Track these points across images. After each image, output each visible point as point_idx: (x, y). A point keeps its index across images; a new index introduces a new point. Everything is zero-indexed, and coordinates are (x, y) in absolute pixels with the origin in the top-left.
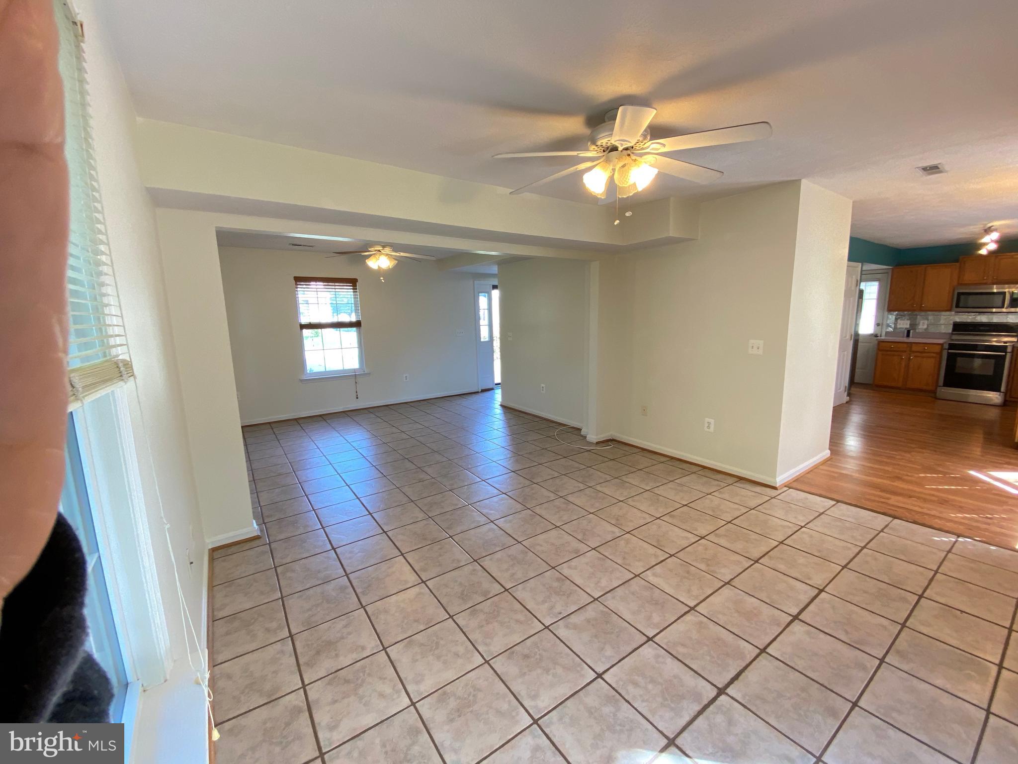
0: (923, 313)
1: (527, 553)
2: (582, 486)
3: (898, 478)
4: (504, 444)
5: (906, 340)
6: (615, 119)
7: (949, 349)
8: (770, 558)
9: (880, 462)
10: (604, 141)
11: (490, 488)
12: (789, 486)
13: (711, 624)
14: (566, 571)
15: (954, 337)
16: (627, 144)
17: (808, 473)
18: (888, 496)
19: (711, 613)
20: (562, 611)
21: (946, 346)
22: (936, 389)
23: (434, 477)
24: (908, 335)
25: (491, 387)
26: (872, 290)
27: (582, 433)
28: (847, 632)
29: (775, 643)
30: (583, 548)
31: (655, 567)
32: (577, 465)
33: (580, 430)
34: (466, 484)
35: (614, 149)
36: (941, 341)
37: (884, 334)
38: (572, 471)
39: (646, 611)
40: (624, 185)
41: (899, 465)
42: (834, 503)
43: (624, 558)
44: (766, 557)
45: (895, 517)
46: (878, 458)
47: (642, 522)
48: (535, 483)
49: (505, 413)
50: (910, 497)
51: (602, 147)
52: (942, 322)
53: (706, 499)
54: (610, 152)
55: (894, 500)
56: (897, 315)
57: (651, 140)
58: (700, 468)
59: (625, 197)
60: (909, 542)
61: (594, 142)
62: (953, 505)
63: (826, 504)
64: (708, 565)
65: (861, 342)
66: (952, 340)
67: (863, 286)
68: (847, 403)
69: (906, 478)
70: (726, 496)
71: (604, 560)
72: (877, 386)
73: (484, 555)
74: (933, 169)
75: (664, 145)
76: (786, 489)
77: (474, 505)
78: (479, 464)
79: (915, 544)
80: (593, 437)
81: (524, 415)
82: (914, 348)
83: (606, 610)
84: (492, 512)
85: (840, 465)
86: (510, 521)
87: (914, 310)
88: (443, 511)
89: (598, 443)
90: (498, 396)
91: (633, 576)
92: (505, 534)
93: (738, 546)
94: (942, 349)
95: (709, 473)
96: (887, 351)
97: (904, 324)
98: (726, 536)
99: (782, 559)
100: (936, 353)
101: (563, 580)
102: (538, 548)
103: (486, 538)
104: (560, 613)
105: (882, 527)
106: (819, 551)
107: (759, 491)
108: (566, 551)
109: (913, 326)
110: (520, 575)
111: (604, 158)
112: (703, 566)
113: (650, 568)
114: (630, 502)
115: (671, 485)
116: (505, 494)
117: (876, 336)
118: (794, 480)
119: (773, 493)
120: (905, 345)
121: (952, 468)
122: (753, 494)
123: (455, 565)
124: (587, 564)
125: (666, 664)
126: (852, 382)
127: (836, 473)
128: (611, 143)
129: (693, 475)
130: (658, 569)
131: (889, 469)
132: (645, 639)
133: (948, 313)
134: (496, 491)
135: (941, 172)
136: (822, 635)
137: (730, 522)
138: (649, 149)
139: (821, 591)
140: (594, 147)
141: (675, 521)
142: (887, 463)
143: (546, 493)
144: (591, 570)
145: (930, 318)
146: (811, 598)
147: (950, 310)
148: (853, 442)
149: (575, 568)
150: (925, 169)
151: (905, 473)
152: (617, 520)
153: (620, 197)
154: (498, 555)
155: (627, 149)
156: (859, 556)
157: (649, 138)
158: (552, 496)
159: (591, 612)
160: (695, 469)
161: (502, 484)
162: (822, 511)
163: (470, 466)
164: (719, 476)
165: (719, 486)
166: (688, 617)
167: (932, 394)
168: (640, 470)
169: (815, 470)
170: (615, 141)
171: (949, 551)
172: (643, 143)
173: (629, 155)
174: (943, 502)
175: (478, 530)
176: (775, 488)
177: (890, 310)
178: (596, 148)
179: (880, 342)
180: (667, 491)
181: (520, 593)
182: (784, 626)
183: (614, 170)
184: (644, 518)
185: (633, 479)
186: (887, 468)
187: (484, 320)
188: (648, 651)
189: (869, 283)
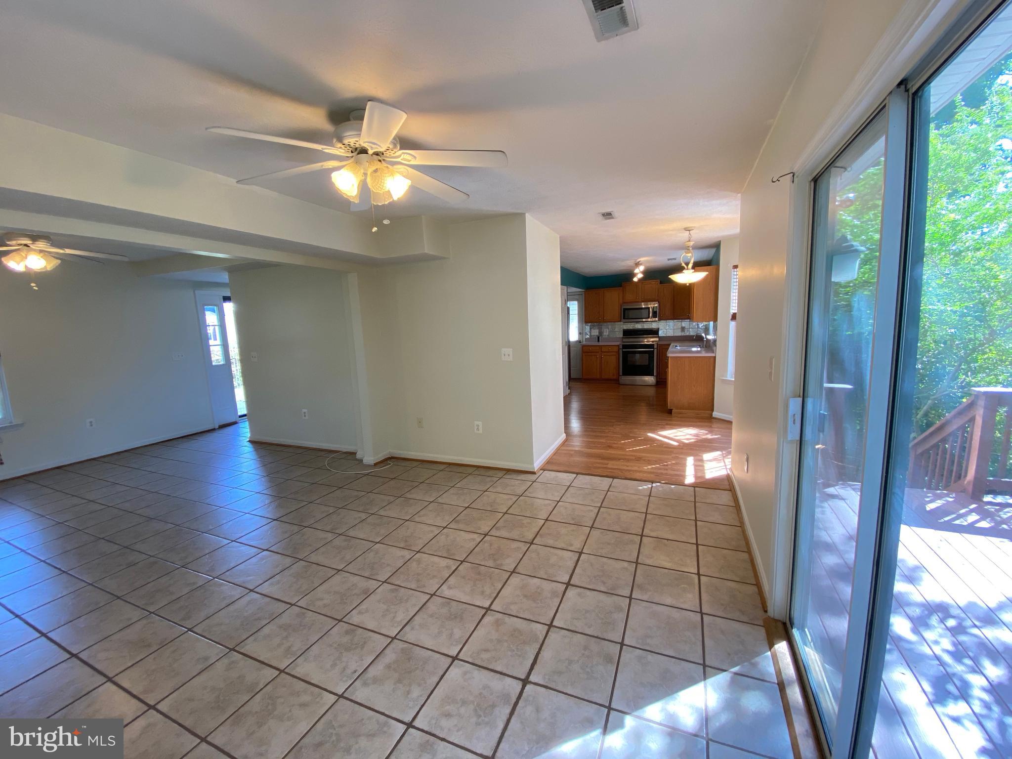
0: (605, 324)
1: (304, 614)
2: (364, 516)
3: (610, 447)
4: (260, 488)
5: (597, 344)
6: (362, 119)
7: (623, 348)
8: (541, 536)
9: (596, 437)
10: (351, 140)
11: (244, 548)
12: (543, 469)
13: (506, 618)
14: (355, 618)
15: (624, 340)
16: (378, 149)
17: (554, 455)
18: (606, 462)
19: (504, 607)
20: (358, 669)
21: (621, 347)
22: (619, 377)
23: (152, 554)
24: (599, 341)
25: (234, 421)
26: (574, 306)
27: (358, 456)
28: (604, 583)
29: (558, 615)
30: (373, 584)
31: (449, 579)
32: (356, 493)
33: (355, 454)
34: (207, 552)
35: (364, 151)
36: (618, 343)
37: (584, 340)
38: (351, 501)
39: (447, 630)
40: (378, 191)
41: (607, 436)
42: (575, 475)
43: (418, 581)
44: (538, 536)
45: (614, 478)
46: (594, 434)
47: (431, 536)
48: (306, 527)
49: (256, 450)
50: (619, 460)
51: (350, 147)
52: (616, 330)
53: (484, 496)
54: (358, 154)
55: (611, 464)
56: (591, 326)
57: (401, 149)
58: (475, 468)
59: (380, 204)
60: (626, 495)
61: (340, 140)
62: (644, 460)
63: (570, 478)
64: (495, 560)
65: (572, 347)
66: (624, 342)
67: (569, 304)
68: (569, 394)
69: (615, 445)
70: (499, 489)
71: (396, 590)
72: (585, 379)
73: (245, 638)
74: (608, 215)
75: (415, 157)
76: (542, 471)
77: (222, 577)
78: (225, 522)
79: (629, 495)
80: (369, 459)
81: (282, 448)
82: (604, 349)
83: (406, 645)
84: (249, 578)
85: (573, 444)
86: (278, 582)
87: (600, 322)
88: (174, 597)
89: (376, 464)
90: (245, 431)
91: (428, 596)
92: (273, 600)
93: (515, 534)
94: (619, 349)
95: (482, 472)
96: (588, 352)
97: (596, 332)
98: (505, 527)
99: (549, 534)
100: (616, 352)
101: (353, 631)
102: (320, 603)
103: (246, 614)
104: (355, 672)
105: (608, 488)
106: (573, 519)
107: (523, 479)
108: (353, 595)
109: (601, 333)
110: (298, 645)
111: (352, 160)
112: (490, 563)
113: (445, 581)
114: (417, 519)
115: (452, 491)
116: (267, 550)
117: (580, 342)
118: (546, 463)
119: (533, 477)
120: (598, 347)
121: (638, 433)
122: (519, 482)
123: (200, 667)
124: (379, 601)
125: (473, 678)
126: (570, 379)
127: (572, 451)
128: (360, 145)
129: (470, 477)
130: (452, 580)
131: (603, 441)
132: (450, 660)
133: (619, 323)
134: (254, 551)
135: (613, 218)
136: (588, 593)
137: (506, 513)
138: (400, 158)
139: (581, 553)
140: (340, 145)
141: (461, 526)
142: (601, 436)
143: (322, 535)
144: (385, 607)
145: (610, 327)
146: (575, 562)
147: (621, 321)
148: (576, 425)
149: (367, 611)
150: (603, 215)
151: (612, 442)
152: (406, 541)
153: (375, 204)
154: (266, 630)
155: (377, 154)
156: (599, 515)
157: (399, 147)
158: (330, 536)
159: (390, 656)
160: (470, 470)
161: (262, 539)
162: (568, 484)
163: (211, 527)
164: (491, 473)
165: (493, 481)
166: (487, 619)
167: (617, 381)
168: (422, 483)
169: (558, 451)
170: (365, 142)
171: (650, 496)
172: (393, 152)
173: (380, 161)
174: (638, 459)
175: (231, 608)
176: (534, 473)
177: (586, 322)
178: (343, 146)
179: (583, 346)
180: (451, 498)
181: (300, 670)
182: (561, 596)
183: (365, 174)
184: (432, 531)
185: (416, 494)
186: (602, 441)
187: (215, 339)
188: (455, 672)
189: (572, 302)
